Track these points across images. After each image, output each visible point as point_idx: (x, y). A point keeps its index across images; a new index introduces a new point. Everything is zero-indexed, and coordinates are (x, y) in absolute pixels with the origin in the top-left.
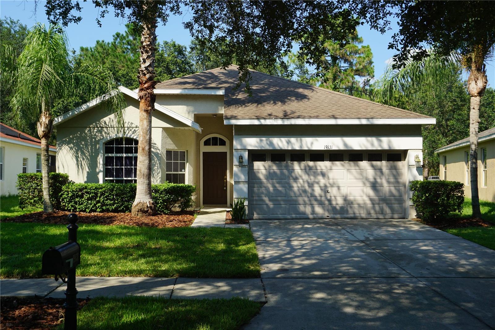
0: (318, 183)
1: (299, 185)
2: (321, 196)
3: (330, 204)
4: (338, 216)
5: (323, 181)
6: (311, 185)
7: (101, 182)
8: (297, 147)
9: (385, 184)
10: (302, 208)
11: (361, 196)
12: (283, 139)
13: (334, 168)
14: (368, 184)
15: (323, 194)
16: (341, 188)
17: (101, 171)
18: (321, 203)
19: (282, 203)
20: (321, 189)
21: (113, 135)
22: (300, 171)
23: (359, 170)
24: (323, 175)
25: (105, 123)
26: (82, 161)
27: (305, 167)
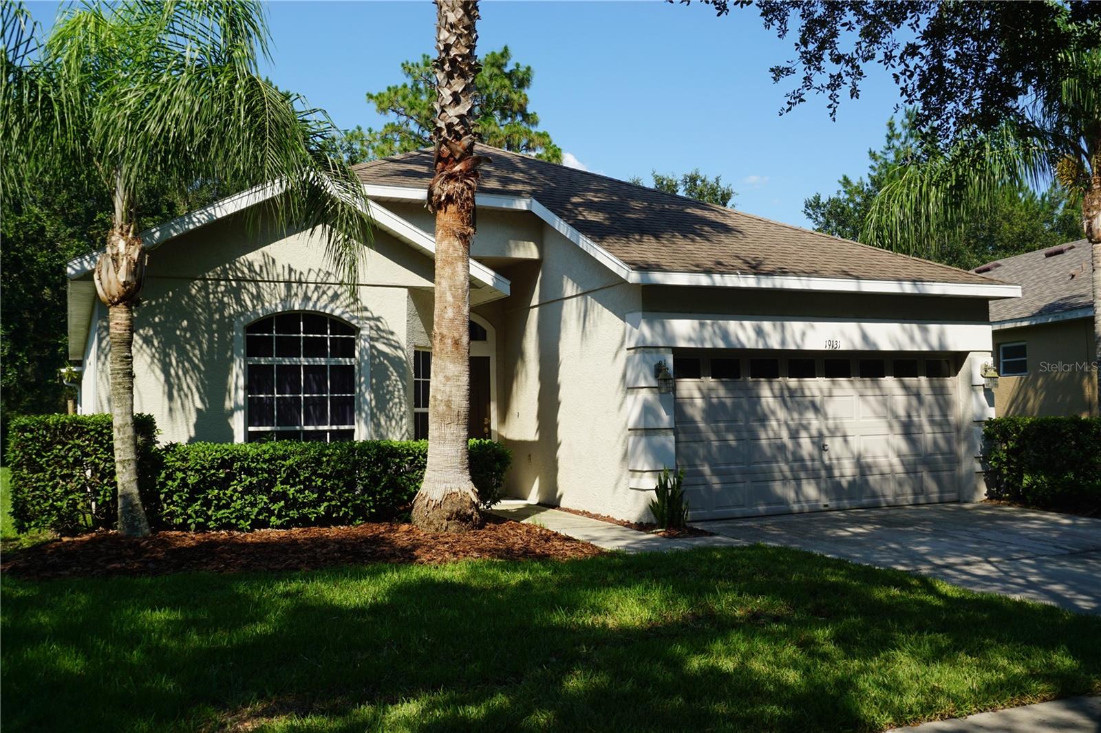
0: (806, 428)
1: (771, 434)
2: (813, 460)
3: (830, 475)
4: (846, 503)
5: (815, 423)
6: (794, 435)
7: (239, 438)
8: (775, 343)
9: (927, 428)
10: (778, 488)
11: (886, 456)
12: (747, 324)
13: (836, 392)
14: (898, 428)
15: (816, 453)
16: (849, 439)
17: (237, 408)
18: (814, 475)
19: (738, 477)
20: (813, 443)
21: (273, 301)
22: (771, 400)
23: (880, 398)
24: (816, 409)
25: (250, 265)
26: (183, 379)
27: (782, 389)
